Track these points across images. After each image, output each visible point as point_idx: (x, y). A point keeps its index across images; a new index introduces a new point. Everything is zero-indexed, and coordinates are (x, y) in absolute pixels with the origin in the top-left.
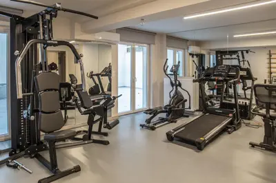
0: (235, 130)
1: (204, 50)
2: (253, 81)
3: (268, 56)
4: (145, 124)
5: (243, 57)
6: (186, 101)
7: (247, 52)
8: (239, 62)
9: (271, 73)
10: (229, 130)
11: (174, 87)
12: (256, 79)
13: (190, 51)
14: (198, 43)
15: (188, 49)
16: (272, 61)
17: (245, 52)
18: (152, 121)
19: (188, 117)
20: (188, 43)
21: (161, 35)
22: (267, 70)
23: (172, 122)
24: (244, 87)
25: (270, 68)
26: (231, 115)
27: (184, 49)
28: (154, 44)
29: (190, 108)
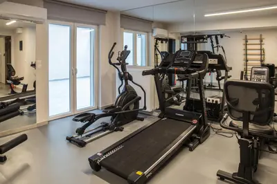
0: (200, 143)
1: (172, 33)
2: (227, 71)
3: (244, 42)
4: (75, 135)
5: (217, 43)
6: (140, 98)
7: (222, 36)
8: (213, 48)
9: (247, 61)
10: (191, 145)
11: (124, 81)
12: (231, 69)
13: (154, 35)
14: (165, 25)
15: (152, 32)
16: (249, 47)
17: (219, 37)
18: (86, 130)
19: (142, 120)
20: (153, 25)
21: (114, 13)
22: (243, 57)
23: (116, 130)
24: (218, 76)
25: (246, 55)
26: (195, 121)
27: (147, 32)
28: (105, 25)
29: (145, 108)
